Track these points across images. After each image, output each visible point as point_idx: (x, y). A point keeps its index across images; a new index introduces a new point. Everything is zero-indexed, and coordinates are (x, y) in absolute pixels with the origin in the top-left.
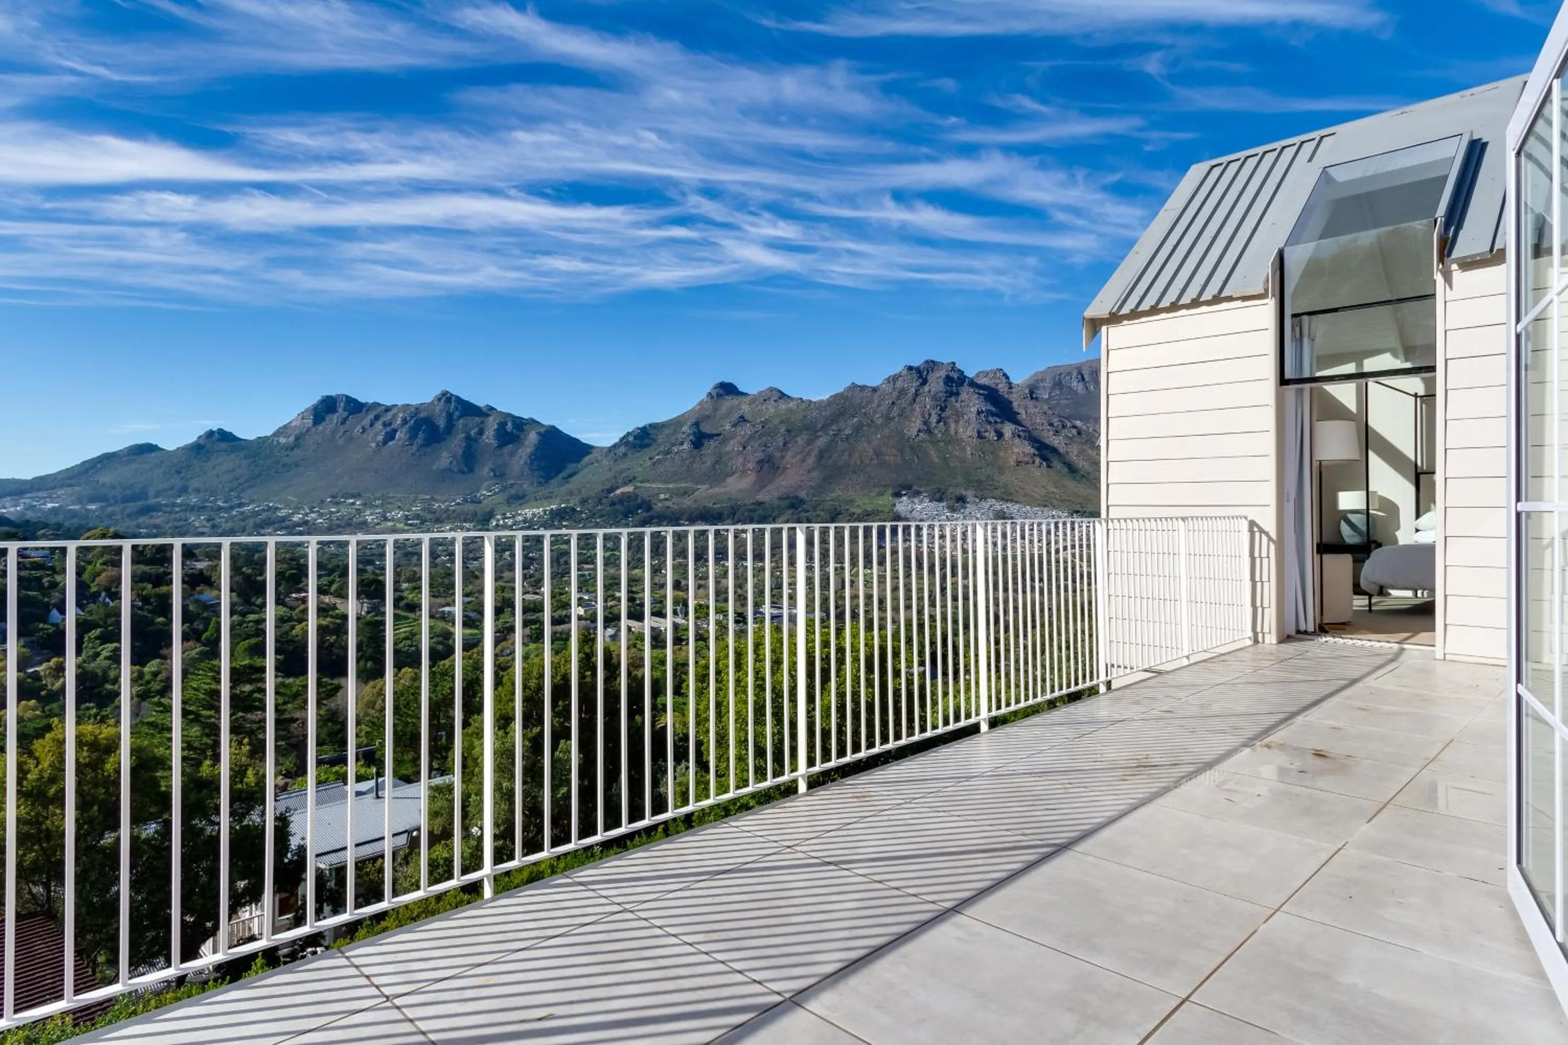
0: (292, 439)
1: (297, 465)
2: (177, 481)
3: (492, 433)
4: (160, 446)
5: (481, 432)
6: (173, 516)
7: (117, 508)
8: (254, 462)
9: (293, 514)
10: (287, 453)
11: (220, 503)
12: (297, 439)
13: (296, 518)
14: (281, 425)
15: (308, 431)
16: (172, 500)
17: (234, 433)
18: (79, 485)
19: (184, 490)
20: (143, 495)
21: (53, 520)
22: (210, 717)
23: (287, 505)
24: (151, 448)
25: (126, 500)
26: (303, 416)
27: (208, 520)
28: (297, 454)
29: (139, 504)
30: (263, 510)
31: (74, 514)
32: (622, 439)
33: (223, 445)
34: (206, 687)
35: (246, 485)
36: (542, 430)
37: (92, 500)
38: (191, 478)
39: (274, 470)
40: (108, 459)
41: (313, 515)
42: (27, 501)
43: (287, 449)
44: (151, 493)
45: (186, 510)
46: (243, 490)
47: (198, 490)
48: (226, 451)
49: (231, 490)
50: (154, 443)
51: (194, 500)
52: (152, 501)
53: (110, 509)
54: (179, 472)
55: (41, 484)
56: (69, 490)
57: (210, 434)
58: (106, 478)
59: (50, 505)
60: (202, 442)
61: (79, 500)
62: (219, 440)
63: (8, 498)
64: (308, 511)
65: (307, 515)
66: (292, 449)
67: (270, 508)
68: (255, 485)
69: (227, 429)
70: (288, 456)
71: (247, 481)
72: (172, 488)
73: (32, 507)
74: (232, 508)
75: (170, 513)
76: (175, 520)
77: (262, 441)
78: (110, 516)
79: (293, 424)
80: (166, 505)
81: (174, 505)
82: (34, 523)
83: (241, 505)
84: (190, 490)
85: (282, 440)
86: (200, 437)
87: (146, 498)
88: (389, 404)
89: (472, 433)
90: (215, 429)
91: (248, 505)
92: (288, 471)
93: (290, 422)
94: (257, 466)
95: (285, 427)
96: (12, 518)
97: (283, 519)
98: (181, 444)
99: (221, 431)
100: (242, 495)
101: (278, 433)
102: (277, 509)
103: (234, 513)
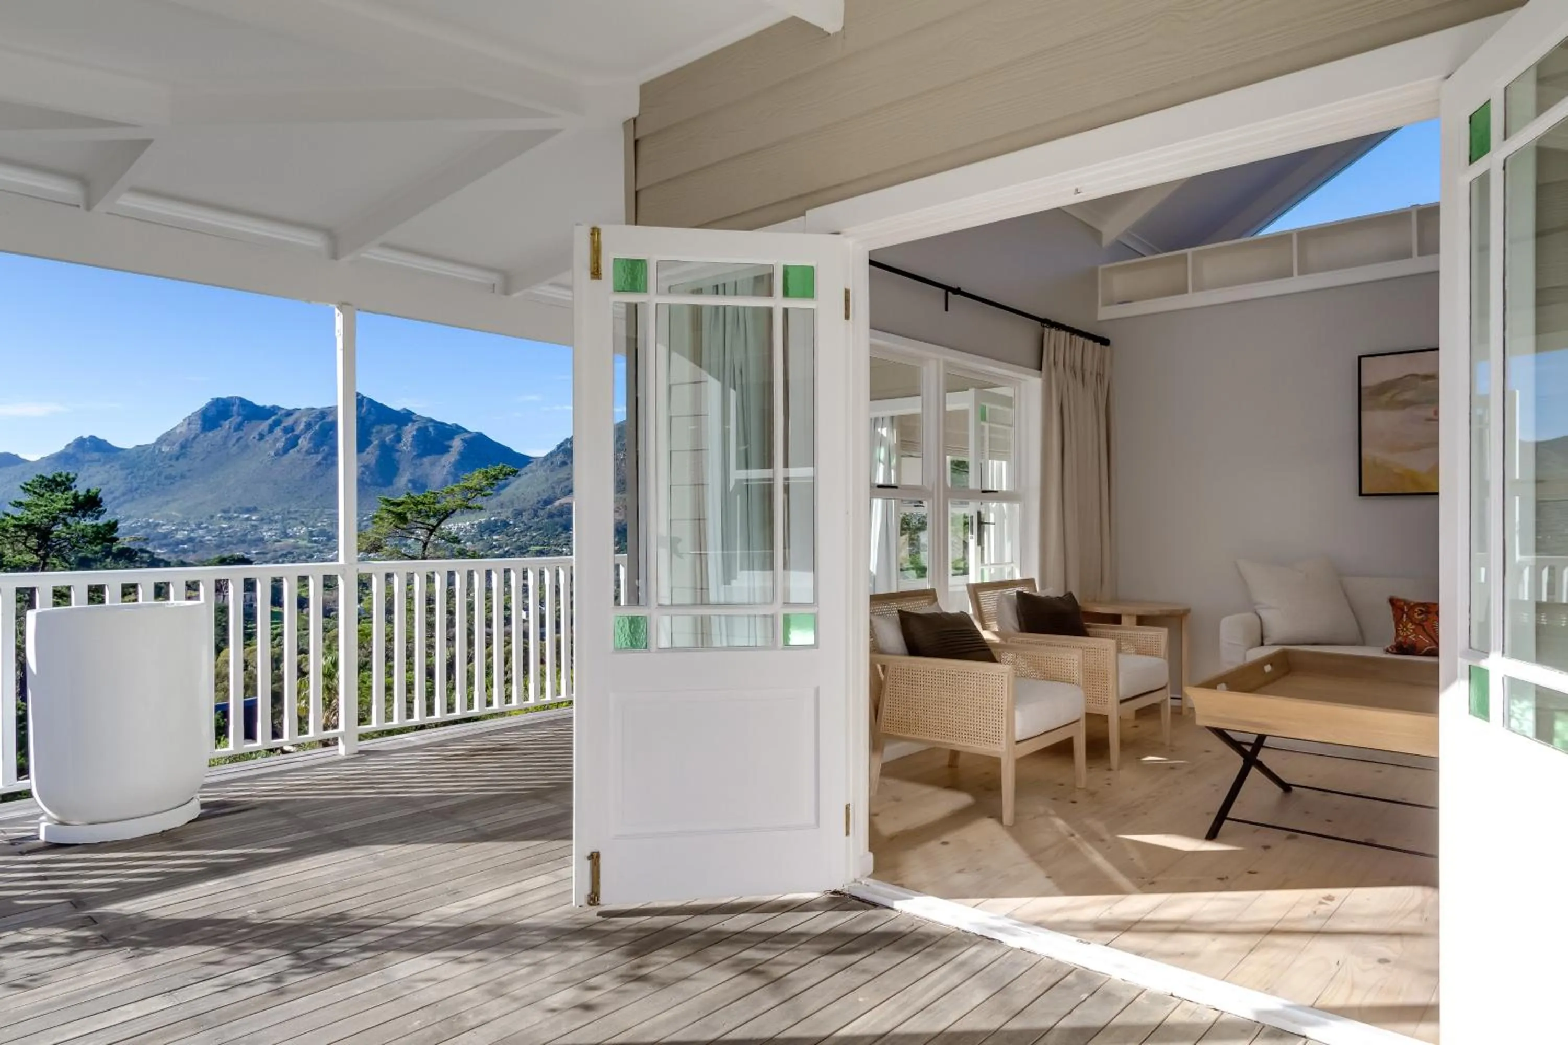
0: (176, 448)
1: (183, 477)
3: (410, 439)
4: (23, 456)
5: (398, 439)
8: (132, 473)
9: (177, 530)
10: (173, 462)
12: (183, 447)
13: (180, 535)
14: (164, 432)
15: (194, 438)
17: (109, 441)
23: (170, 521)
24: (8, 458)
26: (189, 421)
28: (182, 465)
30: (142, 527)
32: (559, 447)
33: (96, 455)
35: (122, 499)
36: (467, 436)
39: (155, 483)
41: (201, 532)
43: (171, 460)
46: (119, 505)
50: (14, 453)
57: (80, 442)
60: (70, 451)
62: (91, 449)
64: (194, 526)
65: (193, 531)
66: (177, 459)
67: (149, 524)
68: (133, 499)
70: (171, 466)
71: (124, 494)
77: (141, 450)
79: (178, 431)
85: (165, 449)
86: (69, 445)
88: (290, 407)
89: (387, 439)
90: (86, 436)
92: (172, 483)
93: (175, 429)
94: (134, 477)
95: (168, 434)
97: (165, 536)
98: (46, 455)
99: (93, 438)
100: (117, 511)
101: (161, 440)
102: (157, 525)
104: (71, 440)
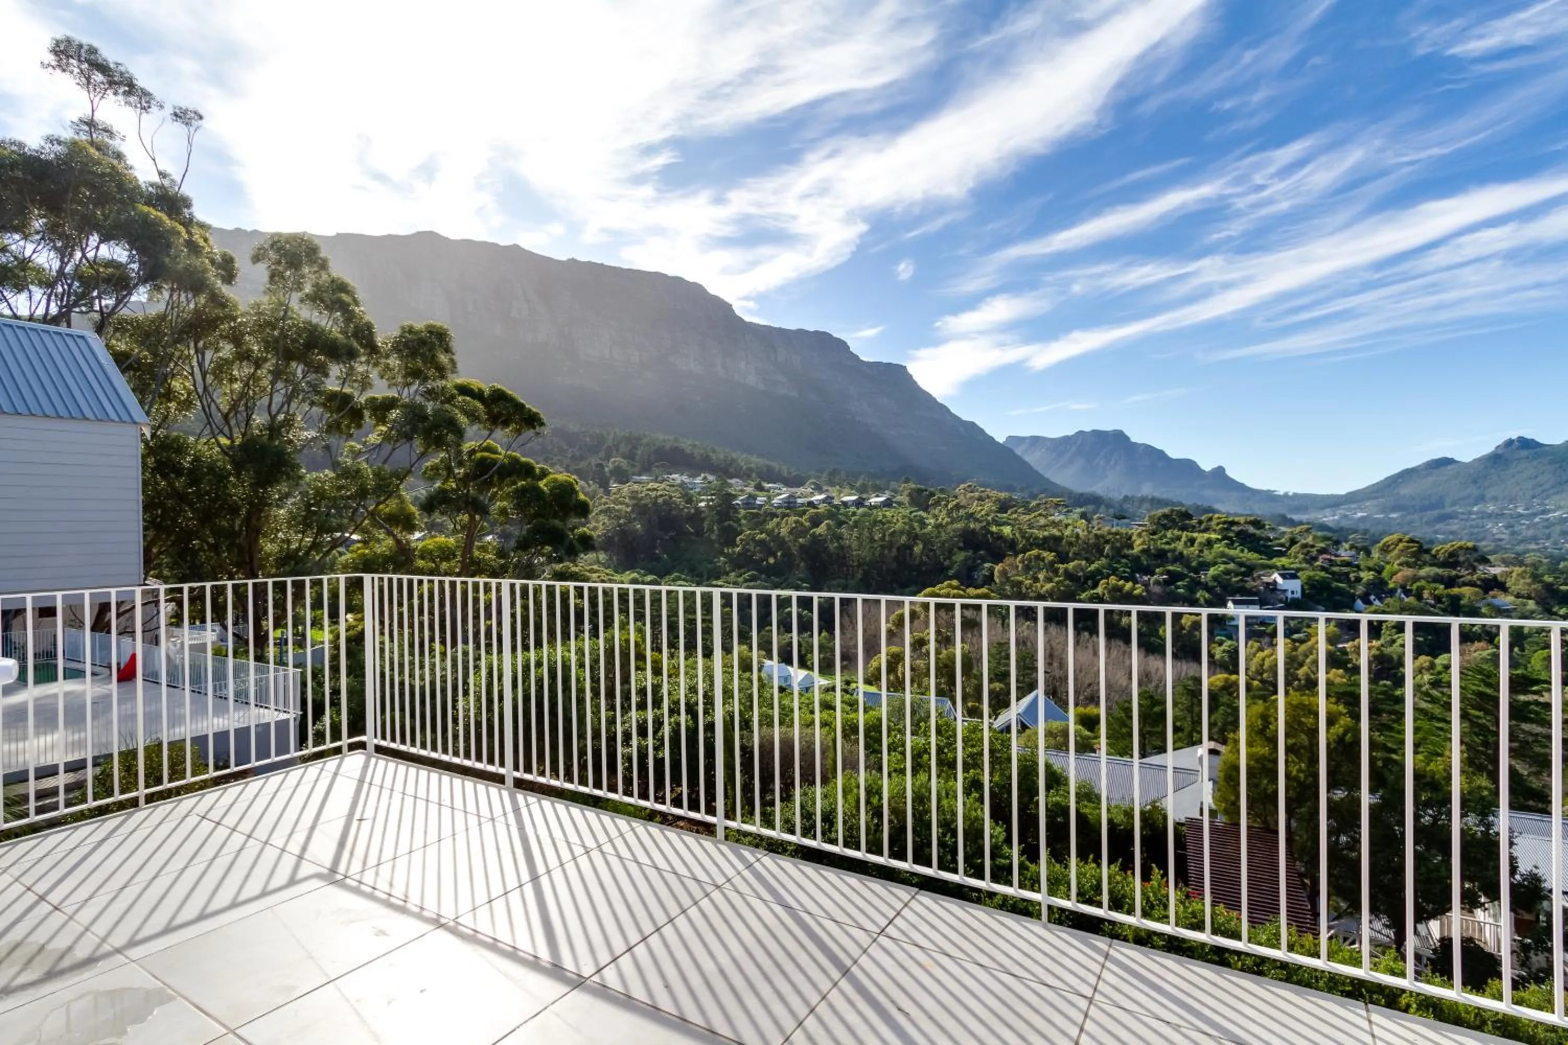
2: (1473, 491)
4: (1457, 459)
6: (1468, 524)
7: (1416, 517)
8: (1561, 467)
11: (1520, 511)
16: (1469, 509)
17: (1537, 440)
18: (1383, 497)
19: (1481, 499)
20: (1440, 504)
21: (1362, 526)
24: (1447, 462)
25: (1424, 509)
27: (1507, 527)
29: (1436, 513)
31: (1379, 522)
33: (1524, 453)
35: (1551, 491)
37: (1394, 510)
38: (1488, 487)
40: (1407, 475)
42: (1342, 512)
44: (1448, 501)
45: (1482, 518)
47: (1495, 499)
48: (1527, 458)
49: (1533, 497)
50: (1451, 457)
51: (1491, 508)
52: (1448, 510)
53: (1409, 518)
54: (1475, 482)
55: (1353, 498)
56: (1375, 502)
57: (1510, 443)
58: (1405, 491)
59: (1359, 515)
60: (1500, 452)
61: (1383, 511)
62: (1518, 449)
63: (1328, 510)
68: (1562, 491)
69: (1529, 436)
71: (1552, 487)
72: (1468, 497)
73: (1345, 516)
74: (1534, 515)
75: (1466, 520)
76: (1472, 526)
78: (1410, 523)
80: (1463, 513)
81: (1470, 513)
82: (1347, 530)
83: (1543, 512)
84: (1487, 498)
86: (1498, 447)
87: (1443, 507)
90: (1515, 437)
91: (1552, 511)
94: (1564, 470)
96: (1331, 525)
98: (1479, 455)
99: (1521, 439)
100: (1546, 502)
103: (1536, 520)
104: (1500, 442)
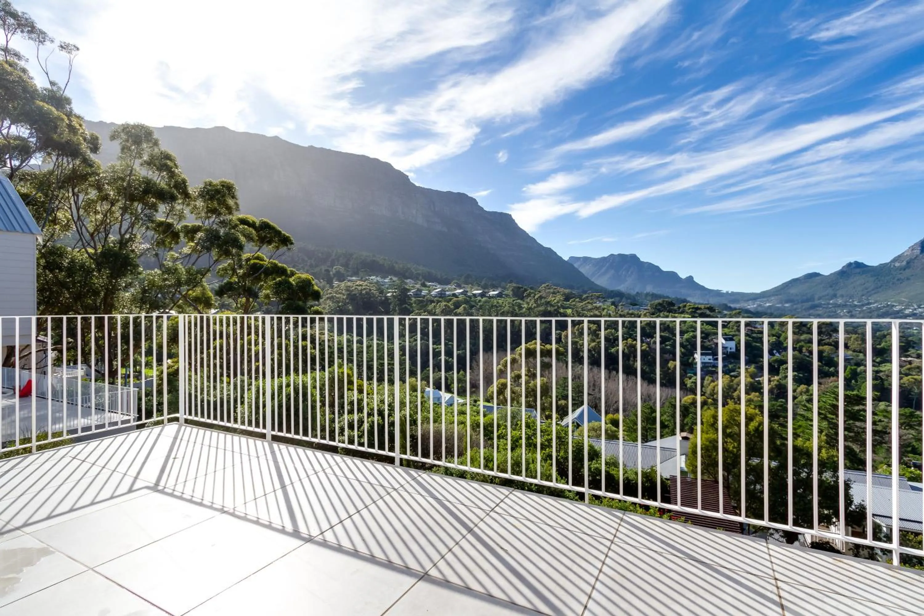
0: (904, 263)
1: (908, 279)
2: (830, 291)
4: (821, 273)
6: (828, 310)
7: (799, 306)
8: (877, 278)
9: (905, 309)
10: (901, 272)
11: (856, 303)
12: (908, 263)
13: (907, 312)
14: (897, 255)
15: (915, 258)
16: (828, 301)
17: (865, 263)
18: (780, 294)
19: (835, 296)
20: (811, 299)
21: (769, 311)
22: (833, 419)
23: (901, 303)
24: (816, 275)
25: (803, 302)
26: (912, 248)
27: (848, 312)
28: (908, 272)
29: (810, 303)
30: (884, 307)
31: (778, 308)
33: (858, 270)
34: (830, 402)
35: (873, 292)
37: (787, 302)
38: (838, 290)
39: (891, 283)
40: (795, 281)
41: (920, 310)
42: (758, 302)
43: (900, 270)
44: (816, 297)
45: (835, 307)
46: (870, 296)
47: (842, 296)
48: (859, 273)
49: (863, 295)
50: (816, 272)
51: (840, 301)
52: (817, 302)
53: (795, 306)
54: (831, 287)
55: (764, 295)
56: (776, 297)
57: (850, 264)
58: (793, 291)
59: (768, 304)
60: (845, 270)
61: (781, 302)
62: (855, 268)
63: (750, 302)
64: (916, 307)
65: (915, 309)
66: (905, 270)
67: (888, 305)
68: (878, 292)
69: (860, 261)
70: (901, 273)
71: (873, 290)
72: (828, 295)
73: (760, 305)
74: (863, 305)
75: (827, 308)
76: (829, 312)
77: (883, 267)
78: (796, 309)
79: (905, 254)
80: (824, 304)
81: (829, 304)
82: (761, 313)
83: (869, 304)
84: (838, 295)
85: (897, 264)
86: (844, 267)
87: (814, 301)
90: (852, 262)
91: (874, 303)
92: (901, 283)
93: (903, 253)
94: (879, 281)
95: (899, 256)
96: (752, 310)
97: (898, 312)
98: (832, 272)
99: (856, 263)
100: (869, 298)
101: (895, 260)
102: (893, 306)
103: (864, 308)
104: (844, 264)
